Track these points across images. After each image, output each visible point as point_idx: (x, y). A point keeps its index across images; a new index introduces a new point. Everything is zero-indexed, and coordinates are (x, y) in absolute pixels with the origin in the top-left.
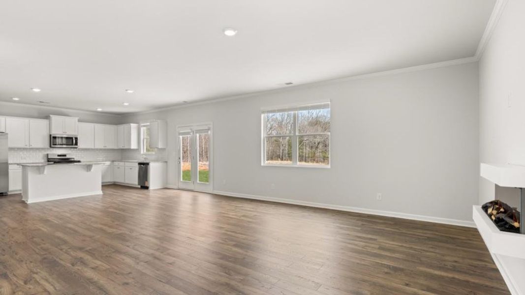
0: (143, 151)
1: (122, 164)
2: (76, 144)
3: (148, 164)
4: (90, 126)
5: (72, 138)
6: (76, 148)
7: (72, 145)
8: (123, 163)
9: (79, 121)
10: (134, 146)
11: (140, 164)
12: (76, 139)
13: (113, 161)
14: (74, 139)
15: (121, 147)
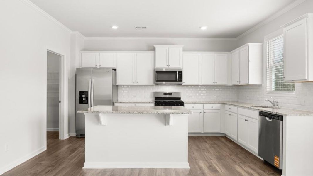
0: (269, 86)
1: (234, 109)
2: (180, 79)
3: (280, 118)
4: (197, 56)
5: (176, 72)
6: (181, 84)
7: (176, 81)
8: (236, 108)
9: (184, 50)
10: (254, 80)
11: (263, 114)
12: (180, 73)
13: (224, 104)
14: (177, 72)
15: (235, 83)
